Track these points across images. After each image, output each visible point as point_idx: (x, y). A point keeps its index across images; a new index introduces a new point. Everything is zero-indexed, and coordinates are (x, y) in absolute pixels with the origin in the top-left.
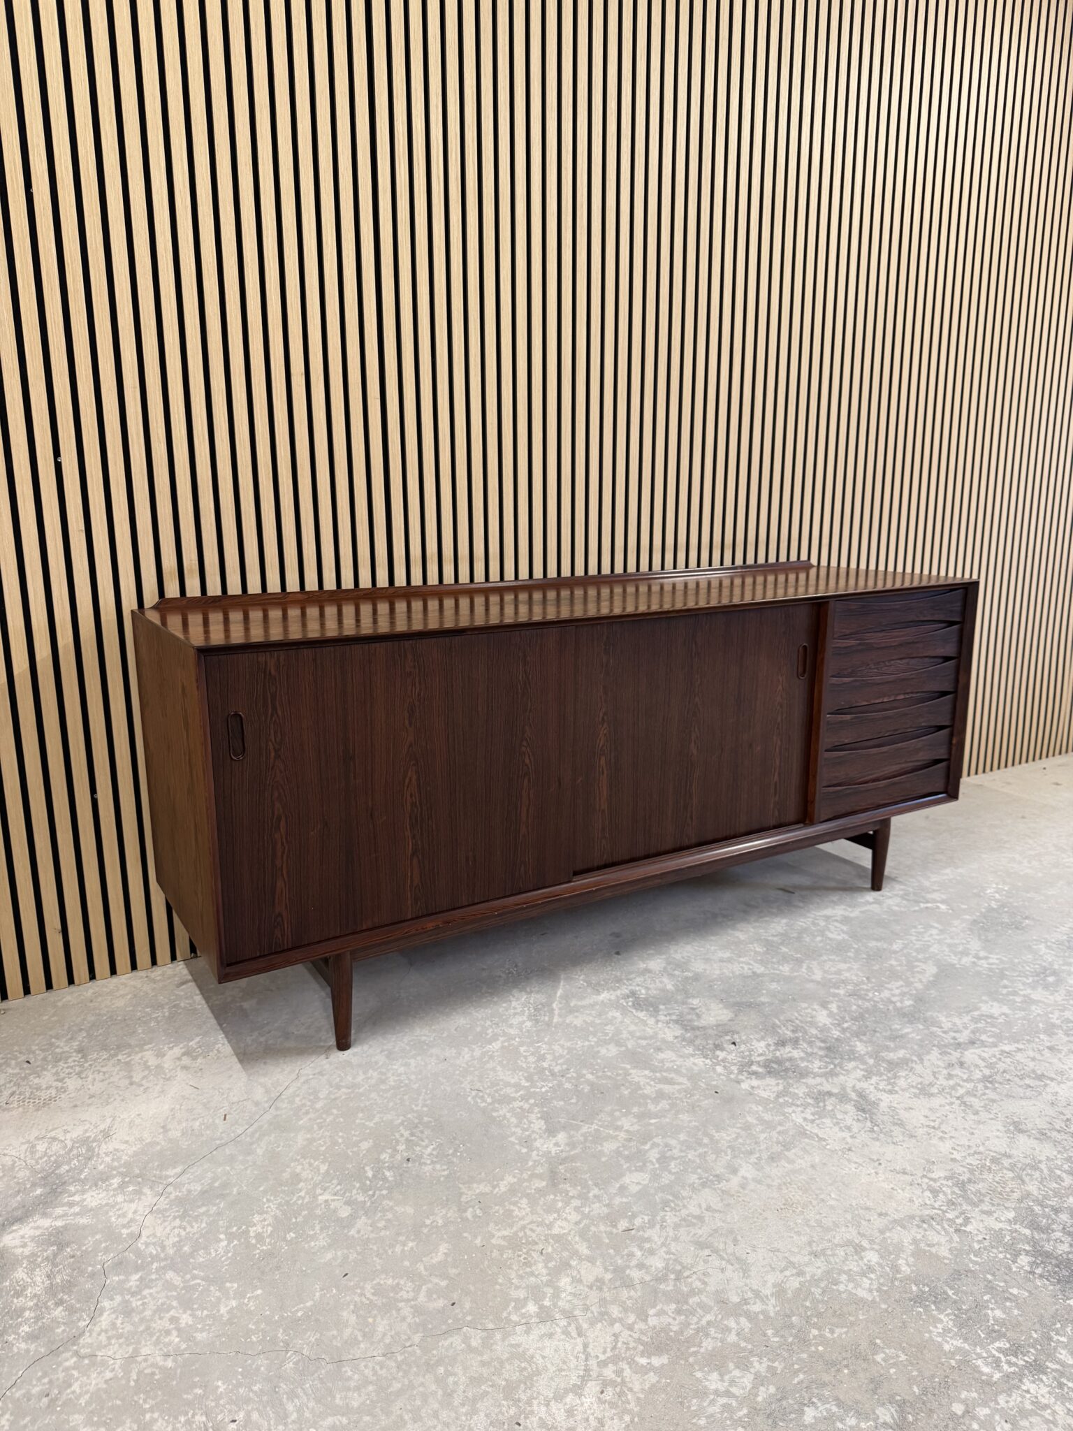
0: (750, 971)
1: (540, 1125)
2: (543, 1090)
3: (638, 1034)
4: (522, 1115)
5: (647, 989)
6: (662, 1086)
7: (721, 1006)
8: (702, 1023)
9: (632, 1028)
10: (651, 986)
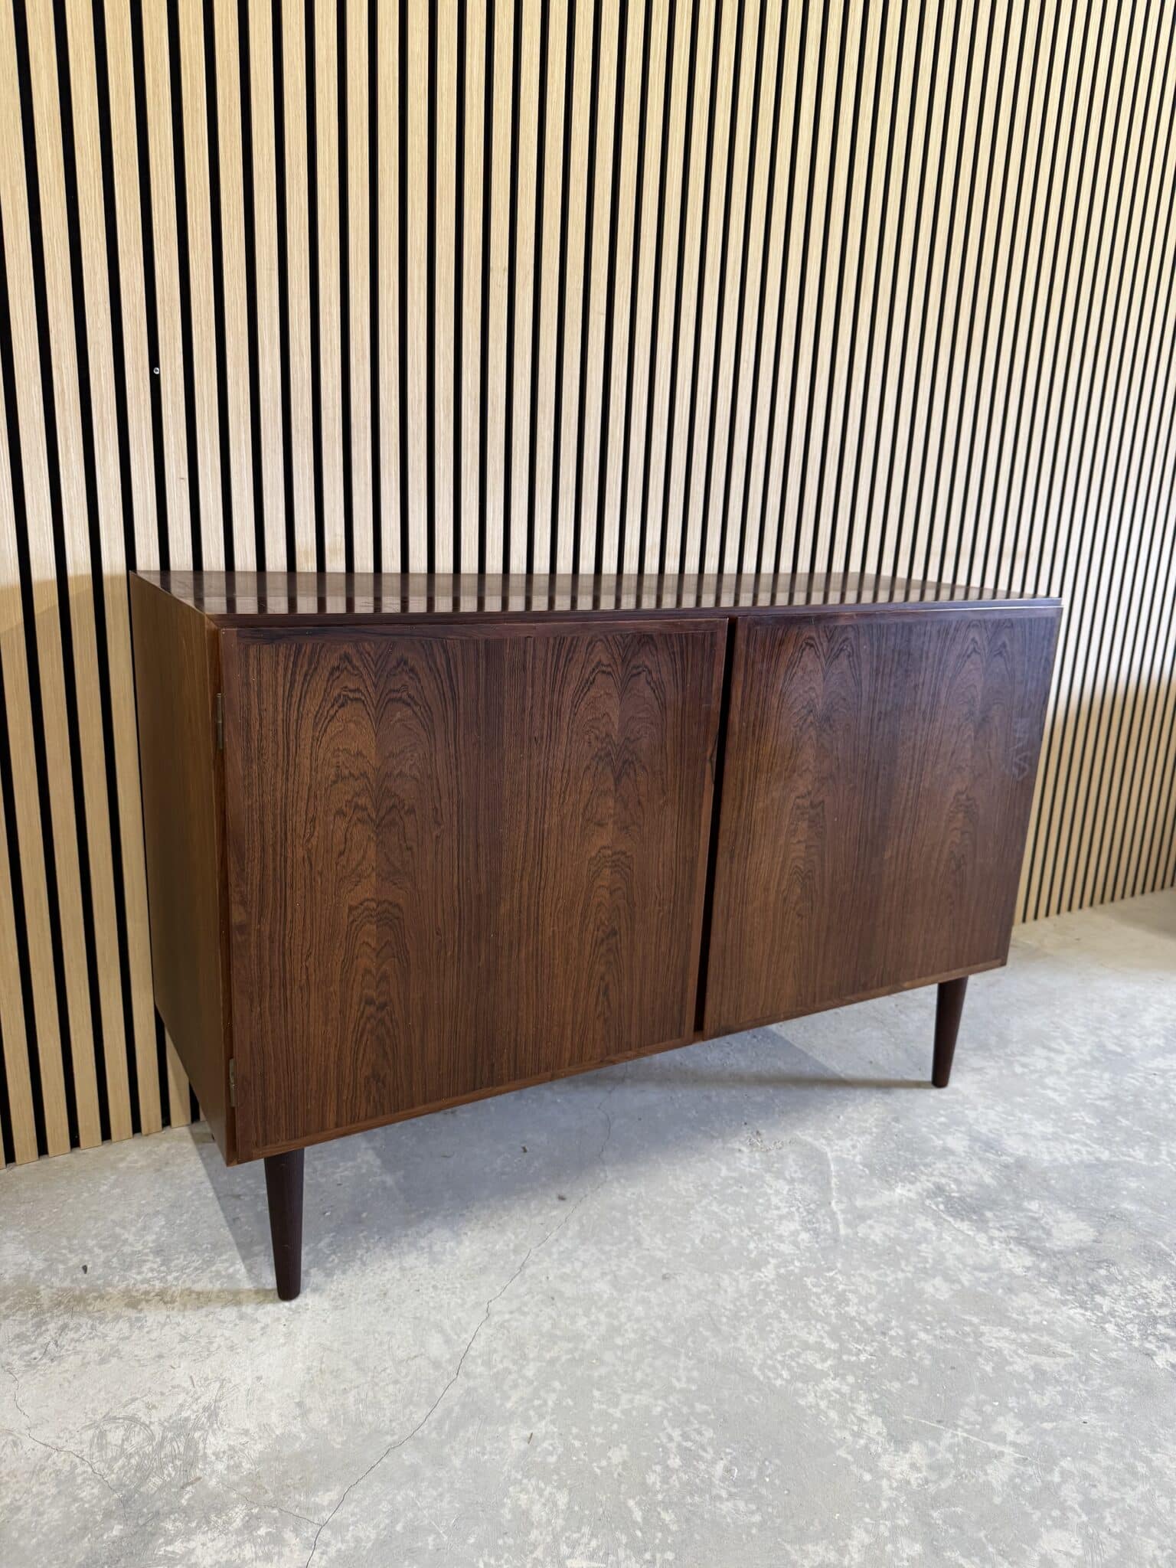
0: (1091, 1158)
1: (875, 1427)
2: (863, 1357)
3: (970, 1262)
4: (844, 1406)
5: (956, 1181)
6: (1036, 1359)
7: (1072, 1215)
8: (1059, 1243)
9: (958, 1249)
10: (962, 1178)
